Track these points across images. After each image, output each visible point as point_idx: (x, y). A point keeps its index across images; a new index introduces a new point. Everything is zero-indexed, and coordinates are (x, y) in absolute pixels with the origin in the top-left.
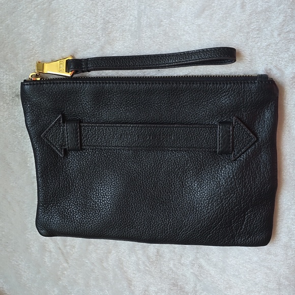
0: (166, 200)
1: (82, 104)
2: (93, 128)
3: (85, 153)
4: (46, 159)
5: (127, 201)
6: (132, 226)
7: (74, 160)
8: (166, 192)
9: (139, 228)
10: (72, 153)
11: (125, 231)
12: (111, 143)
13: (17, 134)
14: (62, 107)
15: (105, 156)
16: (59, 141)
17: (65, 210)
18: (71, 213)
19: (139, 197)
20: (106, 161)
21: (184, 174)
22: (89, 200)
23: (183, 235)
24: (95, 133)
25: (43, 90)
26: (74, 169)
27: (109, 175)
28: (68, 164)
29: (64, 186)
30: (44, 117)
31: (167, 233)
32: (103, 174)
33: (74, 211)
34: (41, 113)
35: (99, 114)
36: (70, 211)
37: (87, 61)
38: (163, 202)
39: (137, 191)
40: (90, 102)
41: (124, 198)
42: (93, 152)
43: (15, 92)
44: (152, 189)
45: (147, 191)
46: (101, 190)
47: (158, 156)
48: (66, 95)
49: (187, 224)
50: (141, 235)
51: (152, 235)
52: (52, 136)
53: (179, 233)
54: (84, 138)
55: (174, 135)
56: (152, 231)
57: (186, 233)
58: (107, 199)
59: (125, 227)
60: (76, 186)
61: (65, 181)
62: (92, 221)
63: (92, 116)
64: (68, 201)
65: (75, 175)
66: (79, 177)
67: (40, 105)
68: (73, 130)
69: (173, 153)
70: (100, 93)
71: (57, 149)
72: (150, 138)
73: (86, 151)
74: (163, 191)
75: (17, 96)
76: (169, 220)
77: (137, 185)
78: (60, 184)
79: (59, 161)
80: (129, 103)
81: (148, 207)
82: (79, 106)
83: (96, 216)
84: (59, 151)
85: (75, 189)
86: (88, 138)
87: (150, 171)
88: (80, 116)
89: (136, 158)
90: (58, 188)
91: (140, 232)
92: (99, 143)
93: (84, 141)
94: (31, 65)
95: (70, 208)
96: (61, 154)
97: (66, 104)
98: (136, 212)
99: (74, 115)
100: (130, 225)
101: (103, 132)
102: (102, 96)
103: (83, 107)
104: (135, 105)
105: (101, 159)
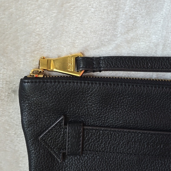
1: (87, 105)
2: (97, 133)
3: (84, 157)
4: (42, 163)
7: (72, 165)
12: (116, 150)
13: (10, 132)
14: (65, 107)
15: (106, 162)
16: (58, 144)
20: (107, 167)
24: (99, 138)
25: (46, 89)
30: (44, 117)
34: (40, 113)
35: (105, 117)
37: (98, 59)
40: (97, 104)
43: (12, 88)
47: (165, 165)
48: (71, 95)
52: (51, 138)
54: (86, 142)
63: (97, 118)
67: (41, 105)
68: (76, 134)
70: (109, 95)
71: (55, 153)
72: (160, 146)
75: (14, 91)
79: (56, 165)
80: (140, 107)
82: (84, 107)
86: (91, 142)
88: (83, 118)
89: (140, 166)
92: (102, 149)
93: (86, 146)
94: (33, 60)
96: (59, 158)
97: (70, 105)
99: (77, 116)
101: (108, 137)
102: (111, 98)
103: (88, 109)
104: (146, 109)
105: (102, 165)
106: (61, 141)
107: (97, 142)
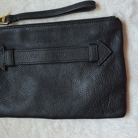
0: (62, 92)
2: (21, 53)
3: (17, 68)
5: (40, 93)
6: (43, 108)
7: (11, 72)
8: (62, 87)
9: (47, 109)
10: (10, 68)
11: (39, 112)
12: (31, 61)
14: (4, 42)
15: (28, 69)
16: (2, 61)
17: (5, 101)
18: (9, 102)
19: (47, 91)
20: (28, 71)
21: (72, 76)
22: (19, 94)
23: (73, 112)
24: (22, 55)
26: (11, 77)
27: (30, 80)
28: (8, 74)
29: (5, 87)
31: (64, 111)
32: (27, 79)
33: (10, 102)
35: (24, 45)
36: (8, 101)
37: (16, 16)
38: (61, 93)
39: (46, 87)
40: (19, 38)
41: (38, 92)
42: (21, 67)
44: (55, 86)
45: (51, 88)
46: (25, 88)
47: (57, 67)
48: (6, 35)
49: (75, 105)
50: (48, 113)
51: (55, 113)
53: (71, 111)
54: (16, 59)
55: (65, 54)
56: (55, 111)
57: (75, 111)
58: (29, 93)
59: (39, 109)
60: (12, 87)
61: (6, 84)
62: (20, 106)
63: (20, 46)
64: (8, 96)
65: (11, 81)
66: (14, 82)
68: (10, 54)
69: (66, 64)
70: (24, 33)
72: (52, 56)
73: (18, 66)
74: (61, 87)
76: (65, 103)
77: (46, 84)
78: (3, 86)
79: (3, 73)
80: (40, 37)
81: (52, 96)
82: (13, 41)
83: (23, 103)
84: (2, 67)
85: (11, 89)
86: (18, 58)
87: (53, 76)
88: (14, 47)
89: (45, 69)
90: (2, 89)
91: (48, 112)
92: (24, 61)
93: (16, 60)
95: (8, 100)
96: (4, 68)
97: (6, 40)
98: (45, 100)
99: (11, 46)
100: (42, 108)
101: (26, 55)
102: (25, 34)
103: (15, 41)
104: (43, 38)
105: (26, 71)
106: (4, 59)
107: (21, 58)
